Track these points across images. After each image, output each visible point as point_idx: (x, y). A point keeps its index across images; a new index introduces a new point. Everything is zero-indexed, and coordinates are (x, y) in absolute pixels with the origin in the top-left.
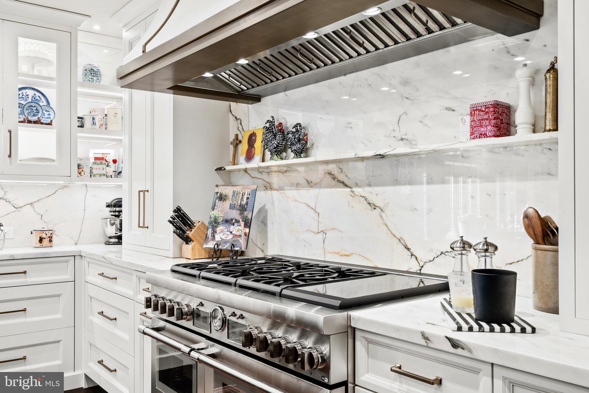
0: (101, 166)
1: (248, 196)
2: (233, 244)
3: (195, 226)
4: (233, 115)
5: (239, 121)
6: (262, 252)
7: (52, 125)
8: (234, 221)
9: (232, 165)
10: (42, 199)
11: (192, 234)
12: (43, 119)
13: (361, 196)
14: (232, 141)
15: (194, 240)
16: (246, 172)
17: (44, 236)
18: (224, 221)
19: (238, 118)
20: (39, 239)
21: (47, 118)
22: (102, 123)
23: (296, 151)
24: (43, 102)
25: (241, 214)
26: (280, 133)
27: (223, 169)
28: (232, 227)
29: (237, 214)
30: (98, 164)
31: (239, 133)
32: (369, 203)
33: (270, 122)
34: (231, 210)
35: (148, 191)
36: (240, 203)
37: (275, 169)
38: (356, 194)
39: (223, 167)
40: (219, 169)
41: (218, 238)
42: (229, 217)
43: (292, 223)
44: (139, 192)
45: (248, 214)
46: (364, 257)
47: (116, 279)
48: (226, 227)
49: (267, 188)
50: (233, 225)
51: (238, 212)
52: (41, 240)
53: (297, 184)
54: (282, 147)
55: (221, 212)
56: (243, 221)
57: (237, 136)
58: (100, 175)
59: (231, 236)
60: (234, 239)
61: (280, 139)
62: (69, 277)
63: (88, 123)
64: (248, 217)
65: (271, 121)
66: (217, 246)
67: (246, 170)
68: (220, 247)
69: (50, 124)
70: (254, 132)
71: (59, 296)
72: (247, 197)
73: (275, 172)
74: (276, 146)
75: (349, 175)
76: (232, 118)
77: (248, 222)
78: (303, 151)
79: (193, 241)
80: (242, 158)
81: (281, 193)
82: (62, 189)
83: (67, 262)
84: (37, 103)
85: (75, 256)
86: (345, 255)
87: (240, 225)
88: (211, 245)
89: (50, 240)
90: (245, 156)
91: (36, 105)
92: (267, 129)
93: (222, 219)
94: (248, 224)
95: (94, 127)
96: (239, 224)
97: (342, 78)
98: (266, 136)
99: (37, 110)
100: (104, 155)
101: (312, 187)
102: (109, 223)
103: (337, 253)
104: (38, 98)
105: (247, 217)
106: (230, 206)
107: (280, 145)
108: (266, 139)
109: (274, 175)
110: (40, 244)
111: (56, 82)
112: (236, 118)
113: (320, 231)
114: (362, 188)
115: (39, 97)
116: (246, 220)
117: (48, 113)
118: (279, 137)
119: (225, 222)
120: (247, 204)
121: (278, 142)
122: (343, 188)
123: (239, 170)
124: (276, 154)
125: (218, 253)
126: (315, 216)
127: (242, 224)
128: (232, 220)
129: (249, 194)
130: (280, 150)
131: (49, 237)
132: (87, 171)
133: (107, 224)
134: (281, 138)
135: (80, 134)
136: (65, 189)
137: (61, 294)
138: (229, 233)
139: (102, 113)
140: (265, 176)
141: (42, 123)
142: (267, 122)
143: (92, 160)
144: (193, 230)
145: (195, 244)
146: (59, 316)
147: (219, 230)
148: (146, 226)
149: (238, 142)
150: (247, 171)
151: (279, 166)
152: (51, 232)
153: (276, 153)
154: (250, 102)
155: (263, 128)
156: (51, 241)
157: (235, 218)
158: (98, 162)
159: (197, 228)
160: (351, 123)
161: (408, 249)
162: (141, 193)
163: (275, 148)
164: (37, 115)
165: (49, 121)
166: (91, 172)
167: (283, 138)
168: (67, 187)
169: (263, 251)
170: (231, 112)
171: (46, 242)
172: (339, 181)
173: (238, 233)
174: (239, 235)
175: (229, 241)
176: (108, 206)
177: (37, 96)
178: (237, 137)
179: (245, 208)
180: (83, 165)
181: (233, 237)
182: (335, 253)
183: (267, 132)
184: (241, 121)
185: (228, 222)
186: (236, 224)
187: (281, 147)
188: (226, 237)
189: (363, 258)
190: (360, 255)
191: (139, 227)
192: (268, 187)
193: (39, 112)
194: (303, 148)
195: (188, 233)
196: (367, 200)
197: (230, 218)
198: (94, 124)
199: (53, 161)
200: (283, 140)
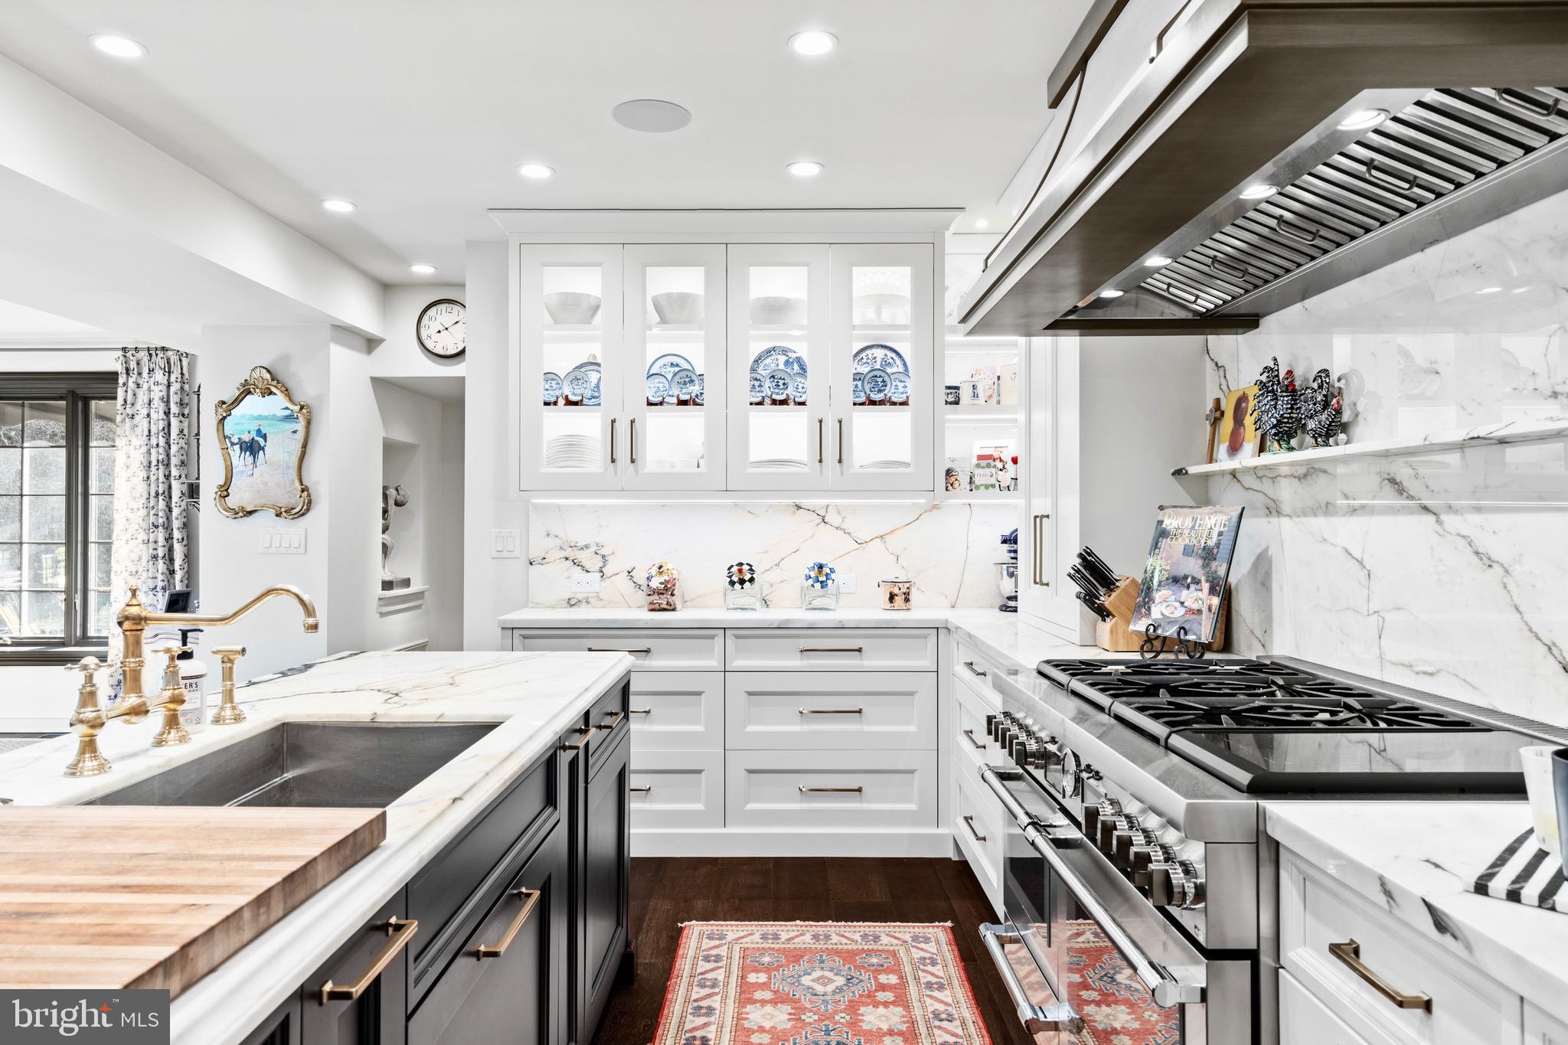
0: (987, 471)
1: (1222, 529)
2: (1183, 628)
3: (1118, 587)
4: (1212, 360)
5: (1222, 370)
6: (1261, 647)
7: (908, 405)
8: (1189, 580)
9: (1206, 463)
10: (897, 529)
11: (1110, 603)
12: (896, 395)
13: (1458, 535)
14: (1208, 412)
15: (1114, 613)
16: (1234, 476)
17: (896, 591)
18: (1171, 580)
19: (1219, 365)
20: (888, 596)
21: (902, 393)
22: (990, 393)
23: (1315, 431)
24: (898, 366)
25: (1205, 566)
26: (1285, 394)
27: (1184, 472)
28: (1185, 592)
29: (1198, 566)
30: (983, 467)
31: (1221, 396)
32: (1477, 553)
33: (1269, 372)
34: (1186, 558)
35: (1048, 516)
36: (1205, 543)
37: (1285, 470)
38: (1449, 530)
39: (1184, 469)
40: (1178, 472)
41: (1157, 612)
42: (1181, 573)
43: (1318, 589)
44: (1036, 517)
45: (1219, 568)
46: (1467, 682)
47: (985, 675)
48: (1173, 591)
49: (1270, 512)
50: (1188, 587)
51: (1200, 562)
52: (892, 597)
53: (1327, 503)
54: (1292, 423)
55: (1166, 561)
56: (1207, 581)
57: (1218, 401)
58: (987, 487)
59: (1181, 611)
60: (1188, 617)
61: (1284, 406)
62: (928, 663)
63: (965, 394)
64: (1218, 573)
65: (1272, 369)
66: (1154, 631)
67: (1233, 474)
68: (1159, 632)
69: (904, 403)
70: (1244, 393)
71: (912, 694)
72: (1219, 532)
73: (1285, 477)
74: (1275, 422)
75: (1432, 485)
76: (1209, 365)
77: (1218, 583)
78: (1331, 430)
79: (1114, 616)
80: (1222, 449)
81: (1297, 524)
82: (930, 511)
83: (925, 637)
84: (883, 371)
85: (938, 628)
86: (1425, 673)
87: (1201, 590)
88: (1141, 626)
89: (905, 599)
90: (1227, 444)
91: (883, 374)
92: (1262, 385)
93: (1167, 576)
94: (1217, 588)
95: (976, 402)
96: (1198, 587)
97: (1417, 258)
98: (1259, 402)
99: (883, 381)
100: (998, 449)
102: (1005, 573)
103: (1407, 666)
104: (891, 361)
105: (1216, 572)
106: (1184, 549)
107: (1286, 420)
108: (1259, 408)
109: (1284, 483)
110: (890, 605)
111: (910, 332)
112: (1217, 364)
113: (1371, 612)
114: (1462, 515)
115: (892, 358)
116: (1214, 578)
117: (903, 384)
118: (1284, 403)
119: (1173, 581)
120: (1218, 545)
121: (1281, 413)
122: (1420, 514)
123: (1222, 473)
124: (1277, 440)
125: (1157, 644)
126: (1362, 576)
127: (1206, 586)
128: (1186, 577)
129: (1225, 525)
130: (1287, 431)
131: (905, 594)
132: (964, 479)
133: (1001, 573)
134: (1288, 404)
135: (952, 415)
136: (935, 511)
137: (916, 692)
138: (1178, 604)
139: (991, 376)
140: (1266, 486)
141: (894, 404)
142: (1264, 372)
143: (975, 461)
144: (1114, 594)
145: (1116, 621)
146: (912, 729)
147: (1160, 597)
148: (1045, 581)
149: (1218, 414)
150: (1237, 475)
151: (1292, 464)
152: (907, 585)
153: (1276, 438)
154: (1240, 331)
155: (1255, 384)
156: (907, 600)
157: (1193, 574)
158: (983, 463)
159: (1123, 590)
160: (1436, 363)
162: (1038, 520)
163: (1274, 426)
164: (885, 390)
165: (903, 398)
166: (971, 482)
167: (1292, 405)
168: (938, 508)
169: (1264, 646)
170: (1208, 353)
171: (899, 601)
172: (1411, 498)
173: (1195, 606)
174: (1198, 610)
175: (1177, 621)
176: (1004, 542)
177: (889, 357)
178: (1217, 404)
179: (1213, 554)
180: (958, 469)
181: (1186, 614)
182: (1403, 665)
183: (1260, 393)
184: (1225, 370)
185: (1177, 580)
186: (1193, 587)
187: (1288, 423)
188: (1173, 613)
189: (1464, 684)
190: (1457, 676)
191: (1035, 582)
192: (1273, 509)
193: (886, 386)
194: (1330, 425)
195: (1103, 599)
196: (1473, 545)
197: (1182, 575)
198: (975, 396)
199: (907, 465)
200: (1290, 408)
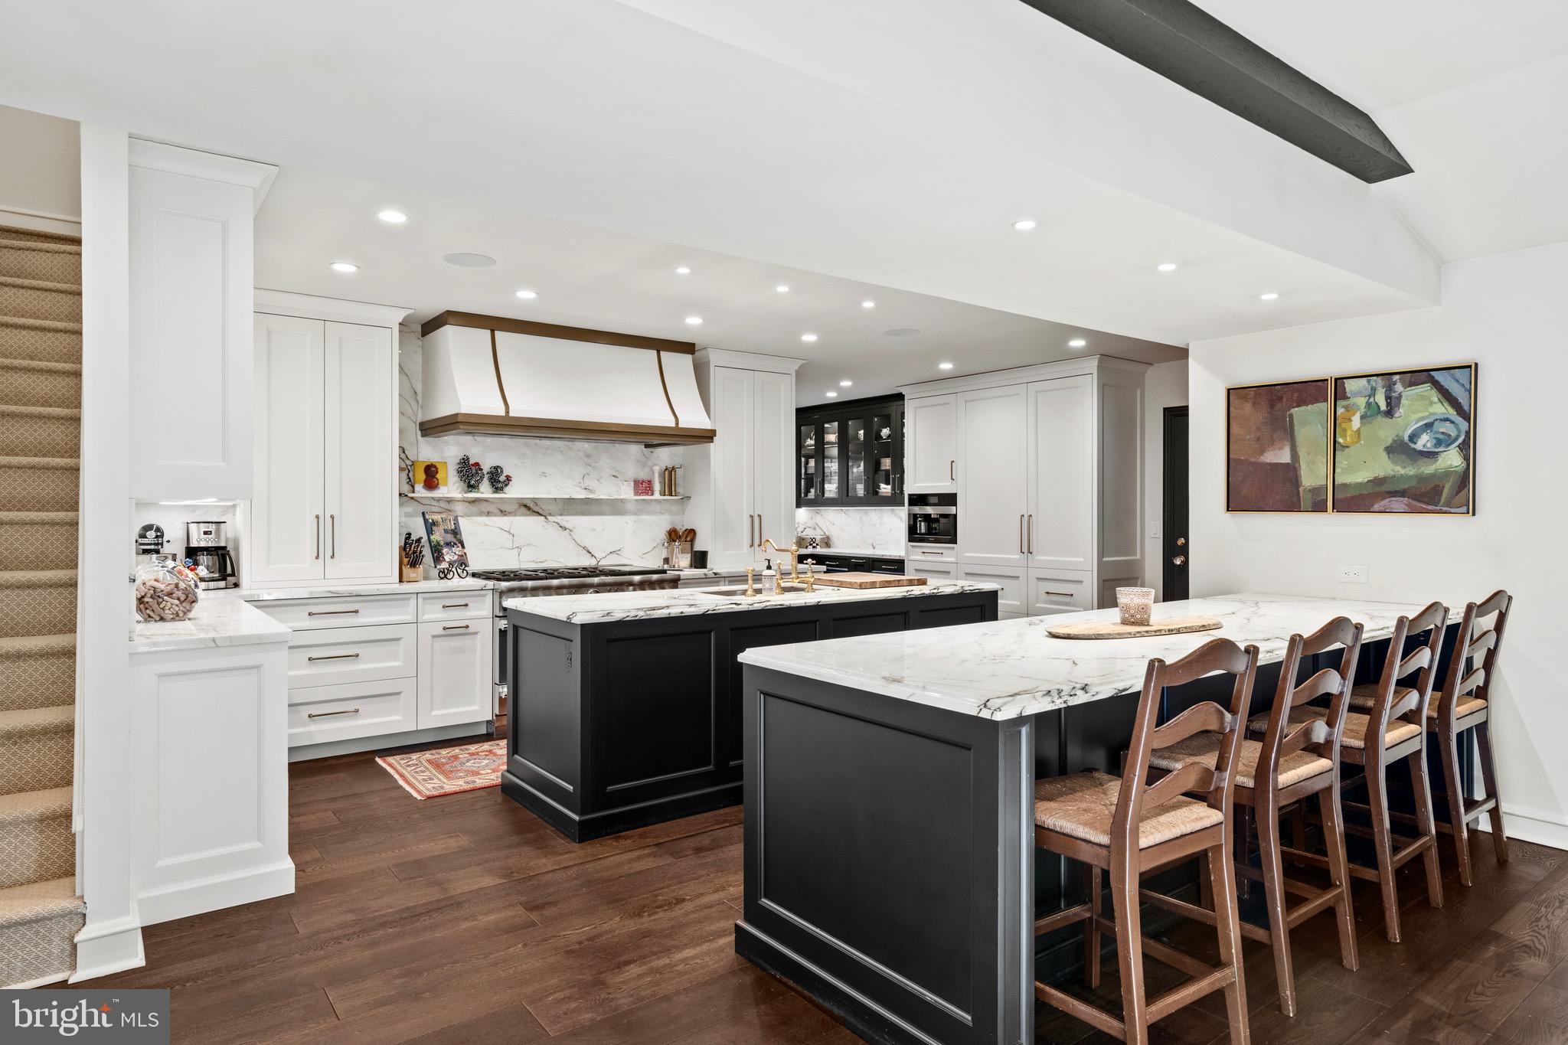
8: (453, 544)
13: (554, 521)
29: (452, 537)
32: (561, 527)
34: (446, 534)
36: (450, 528)
38: (550, 521)
73: (458, 501)
75: (543, 507)
86: (540, 562)
93: (443, 542)
96: (457, 546)
101: (505, 515)
103: (533, 561)
113: (514, 547)
114: (556, 516)
119: (446, 545)
122: (537, 516)
126: (511, 537)
128: (451, 542)
161: (590, 553)
172: (535, 512)
182: (531, 561)
185: (448, 544)
190: (554, 560)
196: (560, 524)
197: (449, 542)
